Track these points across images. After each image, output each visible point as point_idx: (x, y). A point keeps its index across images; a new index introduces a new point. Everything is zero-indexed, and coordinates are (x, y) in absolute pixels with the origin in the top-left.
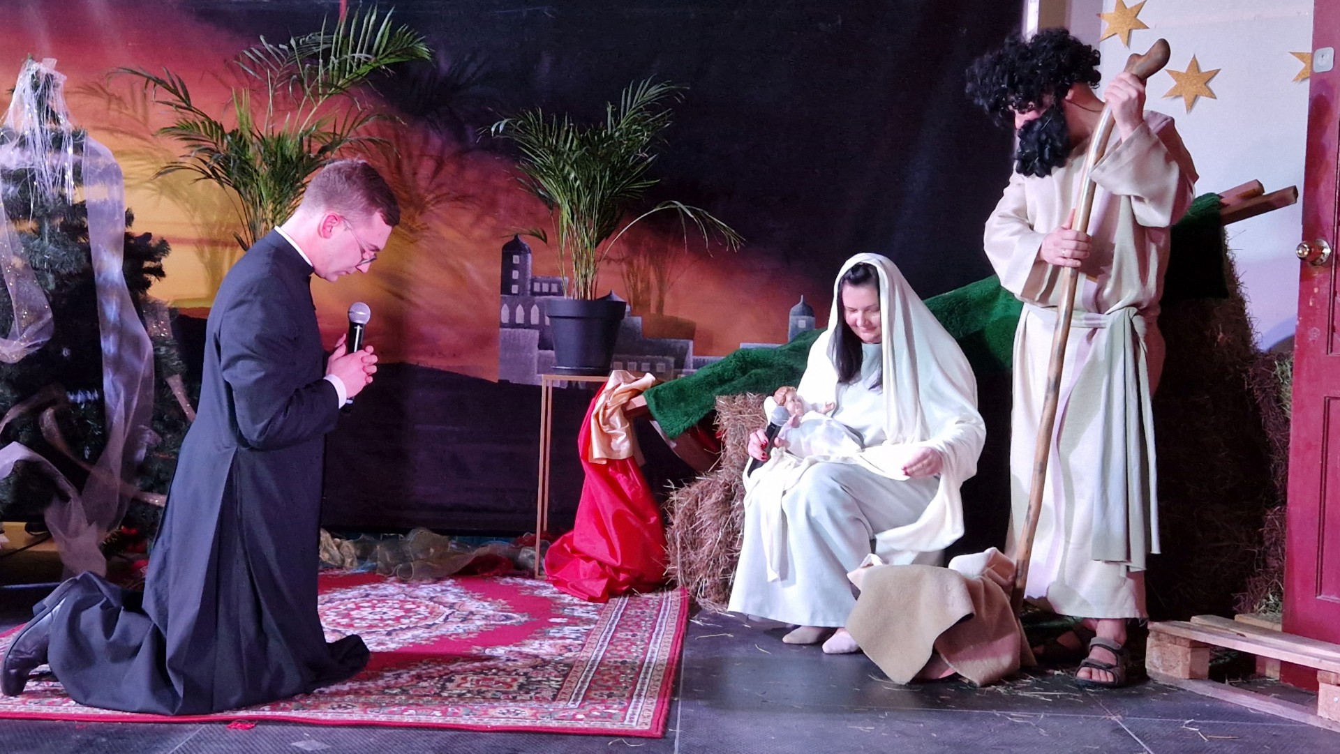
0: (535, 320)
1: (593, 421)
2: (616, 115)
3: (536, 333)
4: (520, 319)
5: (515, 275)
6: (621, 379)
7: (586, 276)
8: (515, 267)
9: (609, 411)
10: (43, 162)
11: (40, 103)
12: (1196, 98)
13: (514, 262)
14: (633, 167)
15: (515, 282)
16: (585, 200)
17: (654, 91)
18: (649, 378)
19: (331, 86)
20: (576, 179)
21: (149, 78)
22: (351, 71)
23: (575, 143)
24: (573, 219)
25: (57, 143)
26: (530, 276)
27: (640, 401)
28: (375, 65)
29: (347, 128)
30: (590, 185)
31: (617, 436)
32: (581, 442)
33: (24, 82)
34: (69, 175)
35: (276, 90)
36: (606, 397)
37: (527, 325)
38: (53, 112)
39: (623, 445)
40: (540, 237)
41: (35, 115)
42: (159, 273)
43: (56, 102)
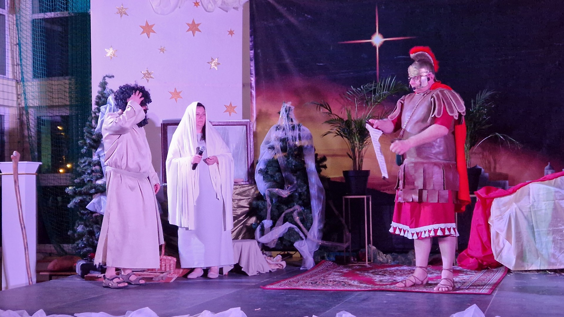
2: (475, 103)
10: (290, 134)
11: (288, 116)
14: (482, 121)
17: (488, 94)
19: (376, 102)
21: (318, 104)
22: (382, 97)
25: (293, 128)
33: (283, 110)
34: (297, 138)
35: (358, 104)
38: (292, 119)
41: (287, 121)
42: (325, 167)
43: (292, 115)
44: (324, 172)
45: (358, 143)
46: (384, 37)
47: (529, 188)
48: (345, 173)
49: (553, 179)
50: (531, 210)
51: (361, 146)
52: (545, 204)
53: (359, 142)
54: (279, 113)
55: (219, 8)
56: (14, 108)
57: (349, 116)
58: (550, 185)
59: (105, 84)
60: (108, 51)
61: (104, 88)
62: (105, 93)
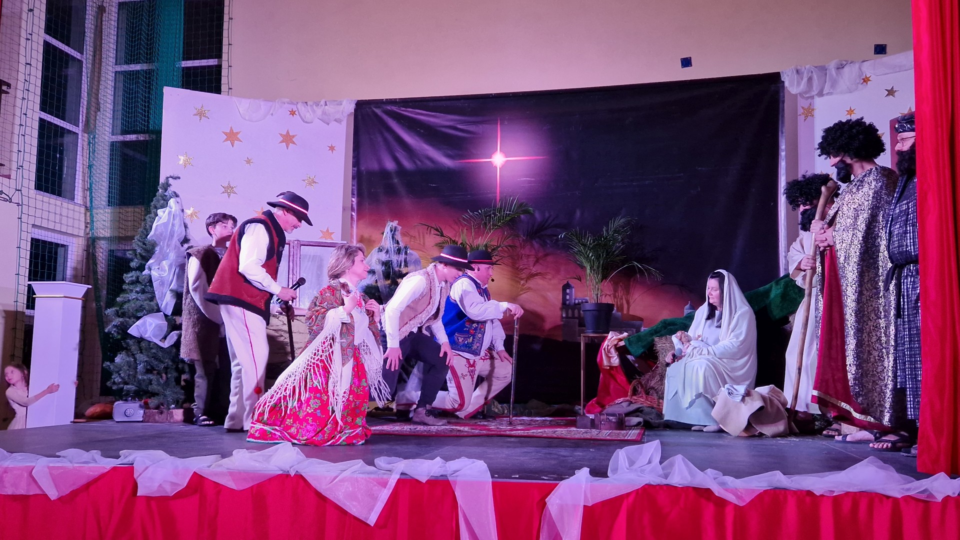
0: (576, 315)
1: (603, 351)
2: (607, 231)
3: (577, 321)
4: (570, 315)
5: (568, 297)
6: (614, 335)
7: (597, 294)
8: (568, 294)
9: (609, 347)
10: (395, 258)
11: (393, 238)
13: (567, 292)
14: (615, 251)
15: (568, 300)
16: (596, 264)
17: (622, 221)
18: (625, 334)
19: (496, 225)
20: (592, 256)
21: (429, 226)
22: (503, 220)
23: (592, 241)
24: (591, 272)
25: (399, 251)
26: (574, 297)
27: (622, 343)
28: (513, 216)
29: (503, 240)
30: (598, 258)
31: (613, 357)
32: (598, 360)
33: (387, 230)
34: (403, 264)
35: (475, 229)
36: (608, 342)
37: (573, 317)
38: (397, 241)
39: (616, 361)
40: (578, 279)
41: (391, 242)
43: (398, 237)
46: (506, 157)
54: (383, 234)
55: (319, 119)
56: (81, 238)
57: (464, 241)
59: (167, 186)
60: (182, 158)
61: (166, 190)
62: (166, 196)
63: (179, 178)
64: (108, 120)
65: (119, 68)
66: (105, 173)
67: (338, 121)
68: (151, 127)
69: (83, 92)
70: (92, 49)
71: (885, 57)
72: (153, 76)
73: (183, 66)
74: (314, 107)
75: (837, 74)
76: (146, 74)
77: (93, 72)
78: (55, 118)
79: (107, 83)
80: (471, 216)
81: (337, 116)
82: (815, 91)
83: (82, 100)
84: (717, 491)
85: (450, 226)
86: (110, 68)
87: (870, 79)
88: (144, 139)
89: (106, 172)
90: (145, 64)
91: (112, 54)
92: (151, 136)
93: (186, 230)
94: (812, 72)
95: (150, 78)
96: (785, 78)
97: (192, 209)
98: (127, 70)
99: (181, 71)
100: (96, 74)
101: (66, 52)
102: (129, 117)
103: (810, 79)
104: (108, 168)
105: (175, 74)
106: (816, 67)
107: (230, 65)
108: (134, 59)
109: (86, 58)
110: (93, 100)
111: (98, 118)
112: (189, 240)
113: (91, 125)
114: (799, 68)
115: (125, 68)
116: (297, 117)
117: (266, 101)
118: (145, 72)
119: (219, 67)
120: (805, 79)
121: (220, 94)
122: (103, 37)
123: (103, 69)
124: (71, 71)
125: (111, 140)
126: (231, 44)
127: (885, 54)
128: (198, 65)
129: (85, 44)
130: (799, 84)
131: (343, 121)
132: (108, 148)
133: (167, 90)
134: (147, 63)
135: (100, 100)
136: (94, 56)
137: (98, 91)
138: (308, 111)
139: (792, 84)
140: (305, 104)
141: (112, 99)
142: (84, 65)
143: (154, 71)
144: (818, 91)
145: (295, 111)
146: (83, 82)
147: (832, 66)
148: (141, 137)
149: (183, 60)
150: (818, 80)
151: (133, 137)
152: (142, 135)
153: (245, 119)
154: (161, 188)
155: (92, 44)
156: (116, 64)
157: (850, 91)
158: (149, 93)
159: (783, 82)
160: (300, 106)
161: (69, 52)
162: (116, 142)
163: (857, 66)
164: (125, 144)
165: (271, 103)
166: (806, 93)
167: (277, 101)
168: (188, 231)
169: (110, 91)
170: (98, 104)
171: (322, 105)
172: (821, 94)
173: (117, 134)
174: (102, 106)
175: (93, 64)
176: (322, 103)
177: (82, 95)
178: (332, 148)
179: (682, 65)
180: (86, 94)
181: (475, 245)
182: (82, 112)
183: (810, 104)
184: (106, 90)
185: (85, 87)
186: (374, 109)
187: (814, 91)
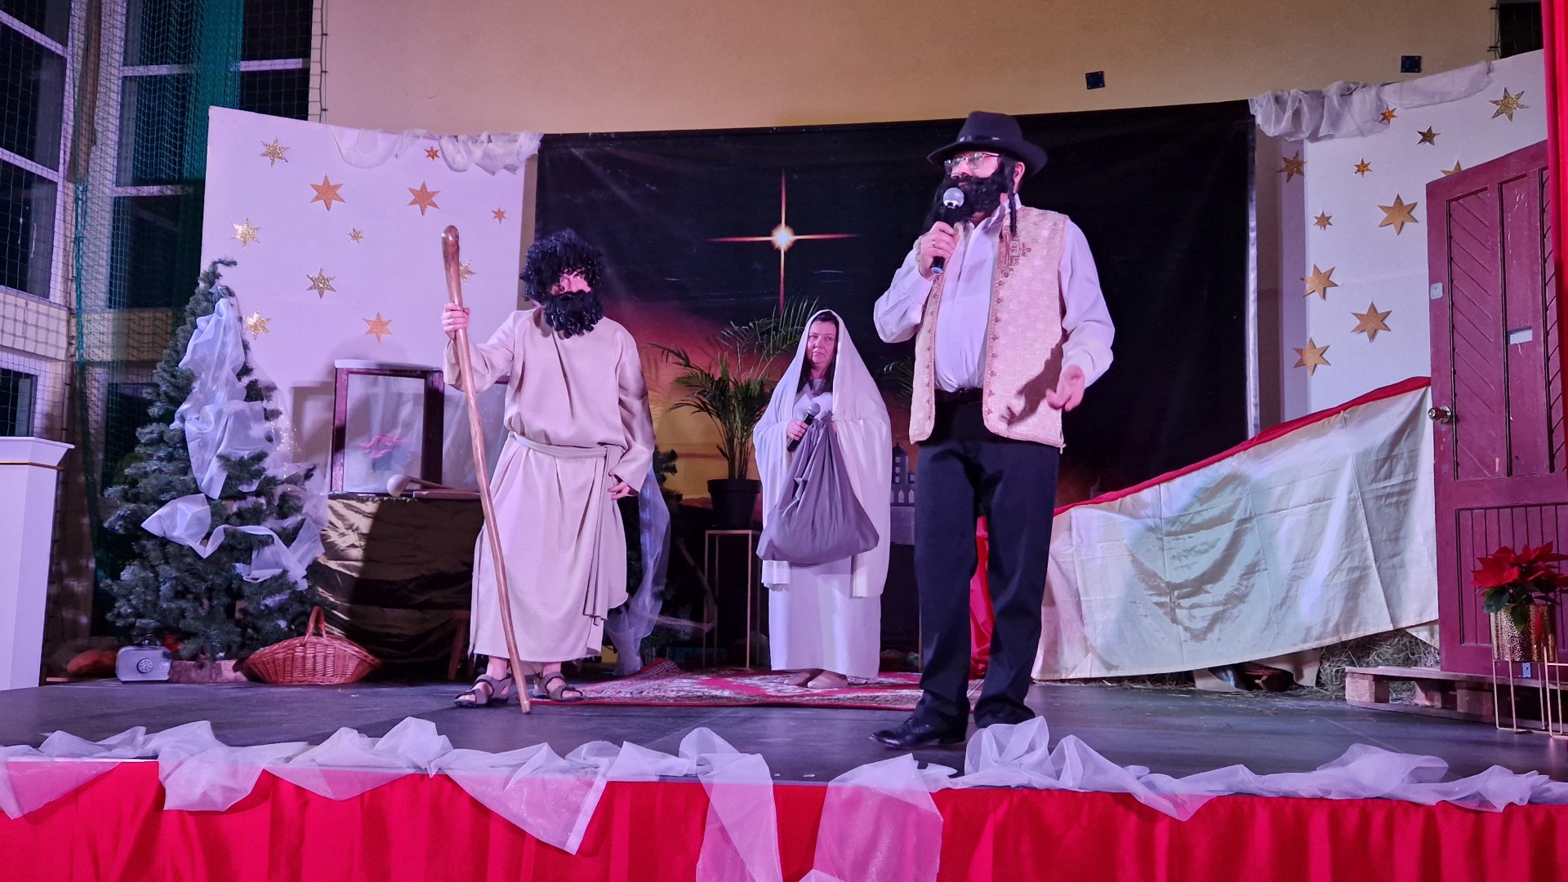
0: (911, 500)
4: (901, 500)
12: (1375, 332)
19: (778, 349)
21: (665, 349)
26: (907, 471)
35: (742, 353)
37: (906, 503)
42: (673, 470)
44: (674, 482)
45: (740, 424)
46: (796, 233)
47: (1070, 517)
48: (713, 485)
49: (1117, 499)
50: (1075, 560)
51: (745, 434)
52: (1102, 547)
53: (743, 424)
55: (477, 164)
57: (725, 372)
58: (1112, 510)
59: (213, 277)
60: (240, 229)
61: (212, 284)
62: (212, 294)
63: (235, 263)
64: (110, 160)
65: (130, 72)
66: (103, 251)
67: (511, 169)
68: (186, 174)
69: (65, 111)
70: (82, 38)
71: (1418, 77)
72: (190, 86)
73: (242, 69)
74: (470, 143)
75: (1340, 105)
76: (178, 82)
77: (84, 76)
78: (17, 156)
79: (110, 97)
80: (735, 332)
81: (509, 161)
82: (1304, 135)
83: (64, 125)
84: (1142, 794)
85: (701, 348)
86: (114, 71)
87: (1394, 114)
88: (173, 193)
89: (105, 250)
90: (177, 66)
91: (118, 47)
92: (186, 189)
93: (246, 353)
94: (1300, 100)
95: (184, 89)
96: (1256, 111)
97: (256, 316)
98: (145, 74)
99: (238, 78)
100: (90, 81)
101: (37, 43)
102: (147, 155)
103: (1297, 114)
104: (110, 243)
105: (229, 83)
106: (1306, 93)
107: (324, 69)
108: (157, 58)
109: (73, 52)
110: (84, 124)
111: (92, 156)
112: (251, 370)
113: (80, 168)
114: (1280, 93)
115: (141, 71)
116: (439, 161)
117: (386, 132)
118: (176, 78)
119: (305, 74)
120: (1289, 113)
121: (306, 119)
122: (103, 18)
123: (102, 74)
124: (46, 75)
125: (115, 195)
126: (326, 35)
127: (1419, 72)
128: (268, 68)
129: (70, 30)
130: (1278, 120)
131: (518, 168)
132: (109, 208)
133: (215, 112)
134: (179, 63)
135: (95, 126)
136: (87, 50)
137: (94, 110)
138: (459, 152)
139: (1267, 119)
140: (454, 139)
141: (118, 124)
142: (68, 66)
143: (191, 78)
144: (1309, 132)
145: (436, 152)
146: (66, 94)
147: (1332, 91)
148: (168, 191)
149: (243, 60)
150: (1310, 112)
151: (154, 190)
152: (169, 186)
153: (350, 164)
154: (203, 280)
155: (83, 30)
156: (125, 65)
157: (1362, 133)
158: (183, 114)
159: (1254, 116)
160: (447, 145)
161: (43, 43)
162: (124, 197)
163: (1373, 92)
164: (138, 200)
165: (394, 137)
166: (1290, 134)
167: (405, 132)
168: (249, 355)
169: (115, 112)
170: (93, 132)
171: (482, 142)
172: (1314, 137)
173: (125, 185)
174: (99, 135)
175: (85, 64)
176: (484, 137)
177: (65, 116)
178: (499, 215)
179: (1088, 85)
180: (71, 116)
181: (743, 381)
182: (65, 145)
183: (1297, 154)
184: (106, 108)
185: (69, 102)
186: (573, 150)
187: (1303, 132)
